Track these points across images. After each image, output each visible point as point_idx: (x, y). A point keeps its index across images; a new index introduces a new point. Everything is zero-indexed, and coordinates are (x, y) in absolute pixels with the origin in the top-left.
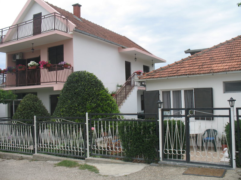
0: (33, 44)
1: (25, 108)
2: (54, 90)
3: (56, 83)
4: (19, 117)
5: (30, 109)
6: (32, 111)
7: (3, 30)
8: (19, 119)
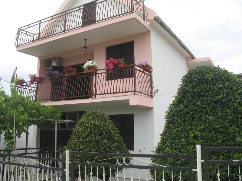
0: (85, 40)
1: (91, 132)
2: (131, 104)
3: (135, 93)
4: (81, 147)
5: (99, 135)
6: (103, 138)
7: (41, 22)
8: (81, 151)
